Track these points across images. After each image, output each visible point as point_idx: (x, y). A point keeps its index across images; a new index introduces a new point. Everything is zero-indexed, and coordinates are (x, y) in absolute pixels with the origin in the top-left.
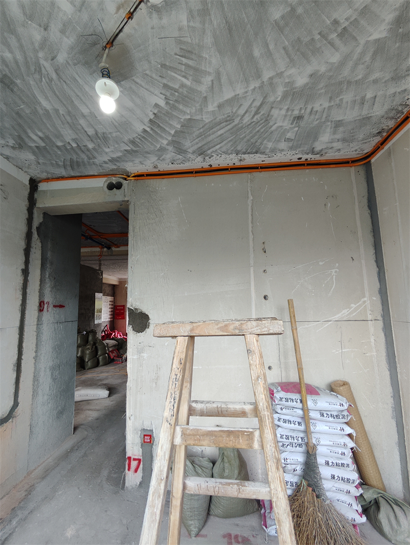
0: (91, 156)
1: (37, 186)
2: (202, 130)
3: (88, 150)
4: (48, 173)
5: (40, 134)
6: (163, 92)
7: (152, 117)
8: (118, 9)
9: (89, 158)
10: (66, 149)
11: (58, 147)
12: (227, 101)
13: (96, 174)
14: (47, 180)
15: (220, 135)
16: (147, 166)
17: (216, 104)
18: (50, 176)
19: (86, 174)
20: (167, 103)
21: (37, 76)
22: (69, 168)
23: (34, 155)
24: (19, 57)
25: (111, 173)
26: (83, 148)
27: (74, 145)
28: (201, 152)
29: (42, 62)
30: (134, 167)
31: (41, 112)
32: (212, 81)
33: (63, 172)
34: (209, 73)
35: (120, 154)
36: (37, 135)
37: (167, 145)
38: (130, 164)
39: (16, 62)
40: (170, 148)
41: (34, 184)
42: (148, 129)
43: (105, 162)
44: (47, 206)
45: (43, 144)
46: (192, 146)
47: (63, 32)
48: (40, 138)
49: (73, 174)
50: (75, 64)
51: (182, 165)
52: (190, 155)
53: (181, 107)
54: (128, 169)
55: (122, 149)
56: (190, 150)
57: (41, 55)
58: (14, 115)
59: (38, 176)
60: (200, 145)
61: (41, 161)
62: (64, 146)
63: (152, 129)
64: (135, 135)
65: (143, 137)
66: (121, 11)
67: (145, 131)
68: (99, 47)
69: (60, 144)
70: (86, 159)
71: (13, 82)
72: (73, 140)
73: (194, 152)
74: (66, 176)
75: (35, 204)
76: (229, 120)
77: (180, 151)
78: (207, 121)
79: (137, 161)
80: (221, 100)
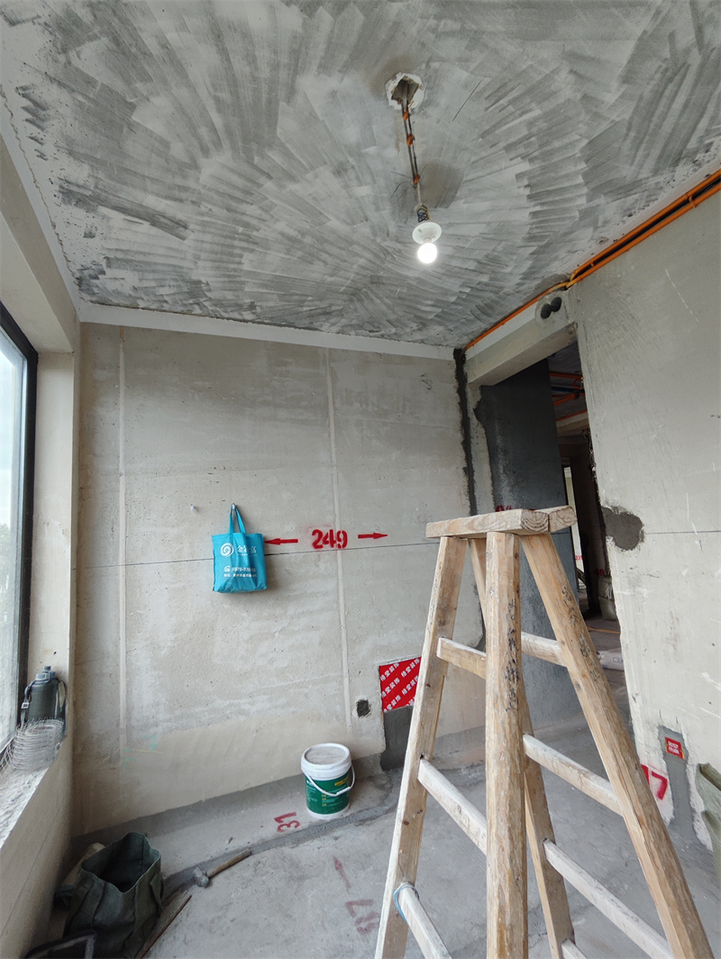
0: (496, 289)
1: (464, 356)
2: (632, 134)
3: (486, 285)
4: (467, 335)
5: (429, 302)
6: (512, 155)
7: (527, 191)
8: (397, 146)
9: (496, 293)
10: (463, 300)
11: (454, 303)
12: (631, 61)
13: (521, 304)
14: (472, 343)
15: (686, 106)
16: (587, 248)
17: (615, 84)
18: (471, 337)
19: (510, 311)
20: (531, 161)
21: (389, 258)
22: (484, 317)
23: (440, 325)
24: (369, 256)
25: (540, 291)
26: (479, 287)
27: (468, 290)
28: (674, 159)
29: (384, 244)
30: (565, 264)
31: (414, 283)
32: (571, 71)
33: (482, 326)
34: (556, 71)
35: (529, 263)
36: (428, 305)
37: (589, 200)
38: (556, 264)
39: (370, 261)
40: (601, 200)
41: (460, 355)
42: (538, 208)
43: (520, 285)
44: (478, 377)
45: (440, 310)
46: (641, 166)
47: (378, 209)
48: (432, 306)
49: (493, 321)
50: (405, 223)
51: (652, 205)
52: (652, 182)
53: (557, 144)
54: (559, 272)
55: (526, 256)
56: (645, 173)
57: (379, 240)
58: (399, 301)
59: (461, 343)
60: (656, 152)
61: (451, 327)
62: (458, 297)
63: (542, 204)
64: (527, 229)
65: (541, 222)
66: (401, 144)
67: (534, 214)
68: (410, 190)
69: (453, 299)
70: (493, 296)
71: (379, 277)
72: (462, 286)
73: (656, 172)
74: (488, 327)
75: (466, 381)
76: (674, 72)
77: (624, 189)
78: (627, 117)
79: (562, 253)
80: (619, 71)
